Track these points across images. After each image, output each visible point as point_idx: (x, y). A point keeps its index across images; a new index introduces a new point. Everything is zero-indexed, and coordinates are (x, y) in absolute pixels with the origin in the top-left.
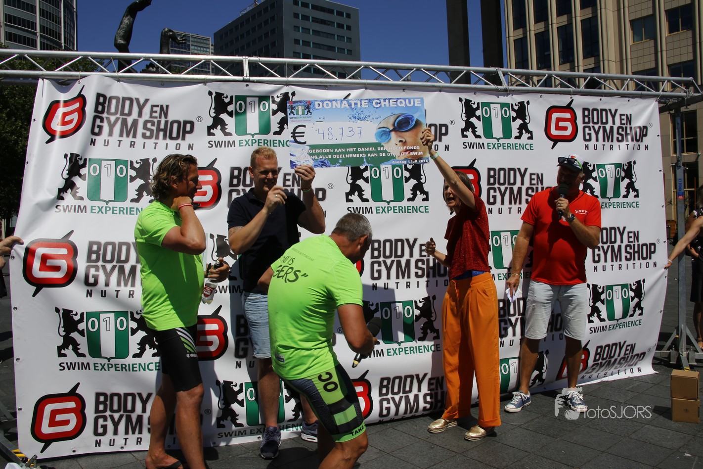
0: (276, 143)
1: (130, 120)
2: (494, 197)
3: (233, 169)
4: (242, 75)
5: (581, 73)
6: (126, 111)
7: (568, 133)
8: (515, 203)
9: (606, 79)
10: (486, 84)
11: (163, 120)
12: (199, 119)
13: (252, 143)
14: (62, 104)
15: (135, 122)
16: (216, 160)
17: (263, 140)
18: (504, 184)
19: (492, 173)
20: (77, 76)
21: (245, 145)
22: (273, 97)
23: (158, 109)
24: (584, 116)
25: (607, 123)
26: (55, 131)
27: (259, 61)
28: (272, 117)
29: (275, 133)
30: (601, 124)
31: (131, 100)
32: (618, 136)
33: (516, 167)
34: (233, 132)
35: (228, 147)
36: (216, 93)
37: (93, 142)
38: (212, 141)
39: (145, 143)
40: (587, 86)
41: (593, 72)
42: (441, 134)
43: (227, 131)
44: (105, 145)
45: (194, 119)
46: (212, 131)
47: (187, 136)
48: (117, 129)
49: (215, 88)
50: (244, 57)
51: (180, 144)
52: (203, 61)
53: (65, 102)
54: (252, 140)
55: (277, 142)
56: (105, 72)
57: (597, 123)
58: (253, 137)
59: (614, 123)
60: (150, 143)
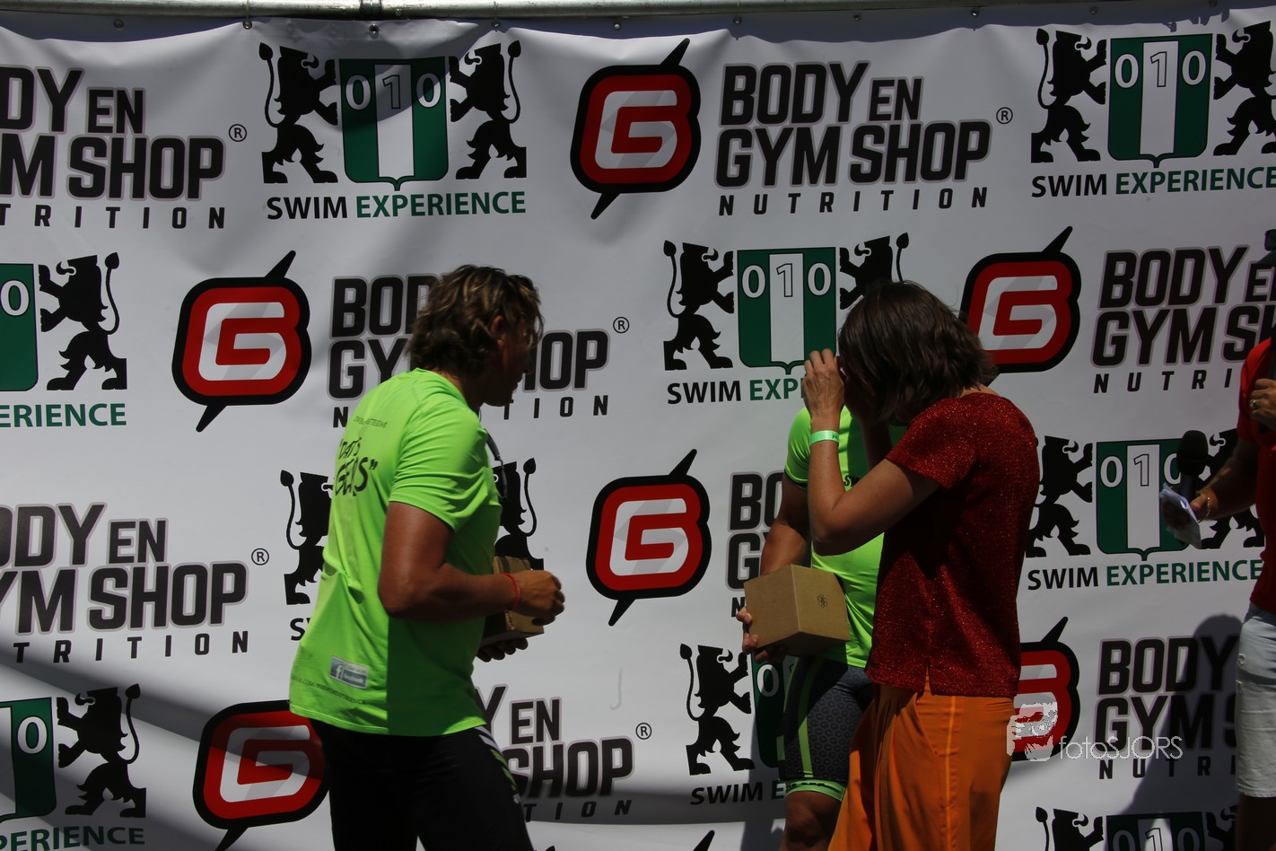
0: (466, 203)
1: (28, 140)
2: (1120, 341)
3: (341, 286)
6: (14, 113)
8: (1188, 358)
11: (130, 137)
12: (238, 132)
13: (396, 207)
15: (45, 147)
16: (292, 255)
17: (426, 197)
18: (1156, 300)
19: (1121, 268)
21: (376, 215)
22: (454, 63)
23: (111, 103)
28: (451, 126)
29: (463, 174)
31: (26, 75)
33: (1203, 246)
34: (340, 171)
35: (326, 216)
36: (283, 50)
39: (79, 210)
42: (962, 157)
43: (321, 166)
45: (221, 134)
46: (276, 168)
47: (205, 184)
49: (279, 36)
51: (184, 211)
54: (395, 198)
55: (469, 199)
58: (397, 189)
60: (96, 208)
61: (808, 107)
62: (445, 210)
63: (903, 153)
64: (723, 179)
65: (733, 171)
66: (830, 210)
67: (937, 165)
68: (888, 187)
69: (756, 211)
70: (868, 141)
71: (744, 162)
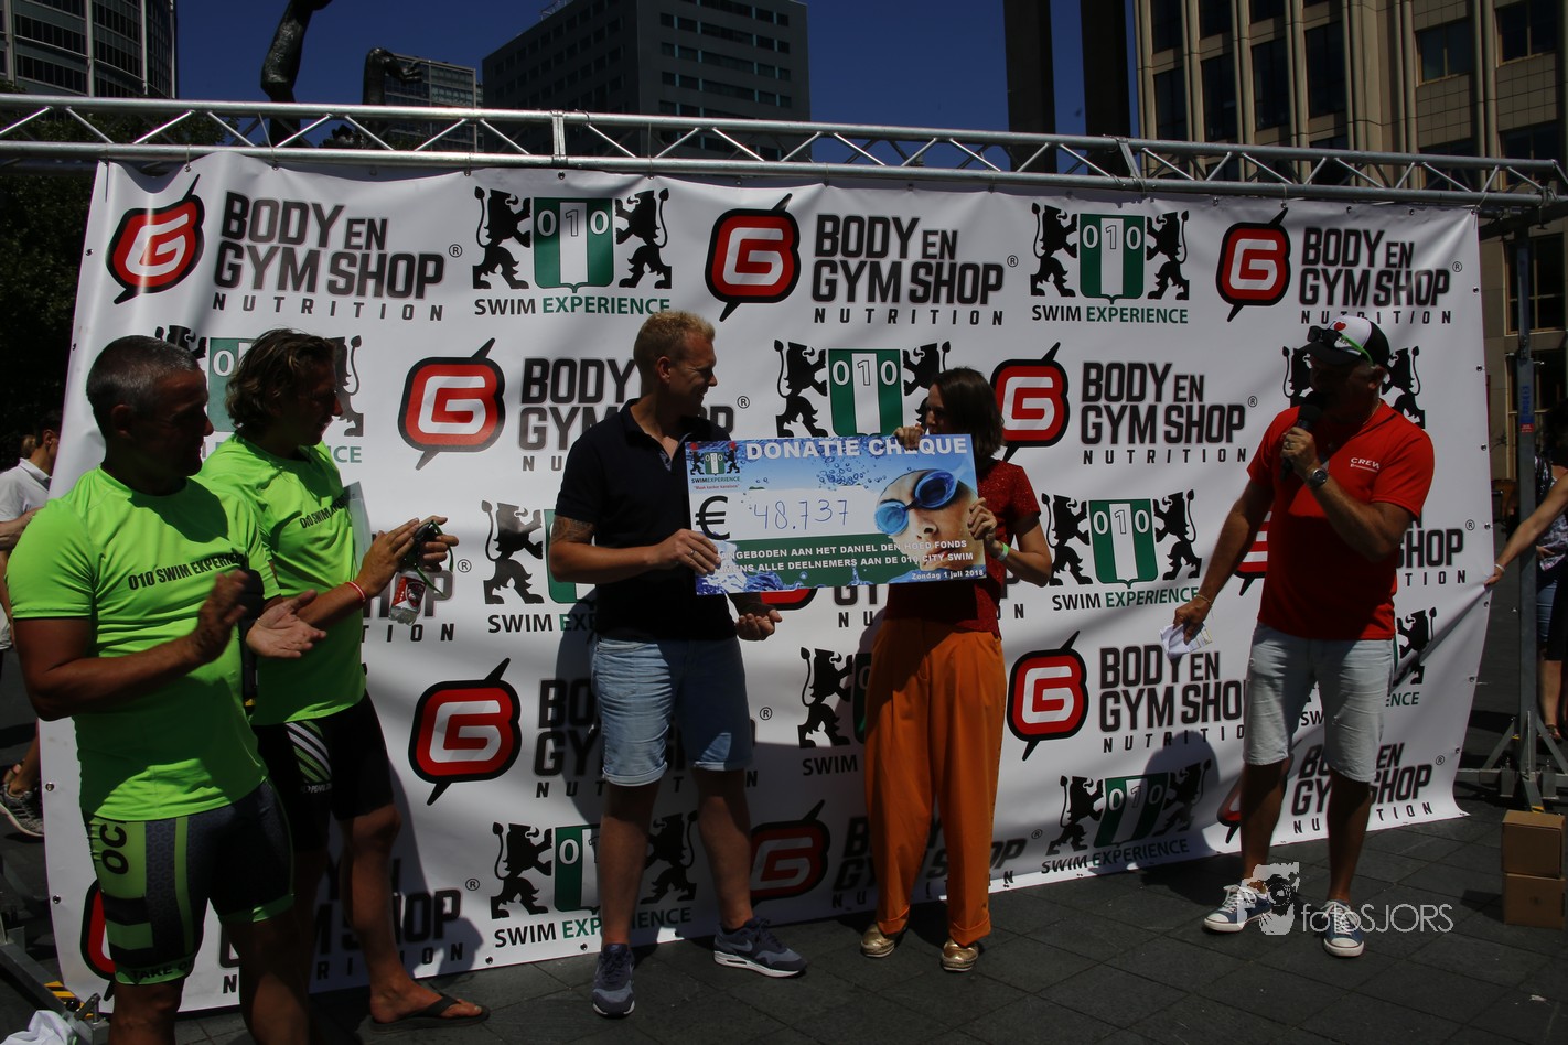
0: (626, 306)
1: (301, 253)
2: (1098, 427)
3: (530, 364)
4: (550, 151)
5: (1305, 149)
6: (293, 233)
7: (1267, 284)
8: (1142, 441)
9: (1361, 162)
10: (1092, 172)
11: (374, 253)
13: (573, 305)
14: (150, 217)
15: (313, 258)
16: (492, 341)
18: (1118, 398)
19: (1093, 374)
20: (183, 154)
21: (558, 311)
22: (619, 203)
23: (363, 229)
24: (1307, 246)
25: (1356, 262)
26: (136, 278)
27: (589, 121)
28: (616, 246)
29: (624, 283)
30: (1343, 265)
31: (303, 207)
32: (1377, 292)
33: (1146, 361)
35: (519, 313)
36: (492, 191)
37: (219, 302)
38: (483, 301)
40: (1316, 180)
41: (1331, 147)
42: (987, 288)
44: (245, 309)
46: (483, 277)
47: (429, 288)
48: (273, 272)
49: (489, 181)
50: (555, 113)
52: (463, 120)
53: (157, 212)
54: (573, 298)
56: (245, 145)
57: (1334, 263)
58: (575, 292)
59: (1371, 263)
61: (877, 247)
62: (610, 310)
63: (945, 283)
64: (817, 296)
65: (824, 290)
66: (895, 322)
67: (967, 292)
68: (935, 307)
69: (842, 321)
70: (922, 273)
71: (832, 284)
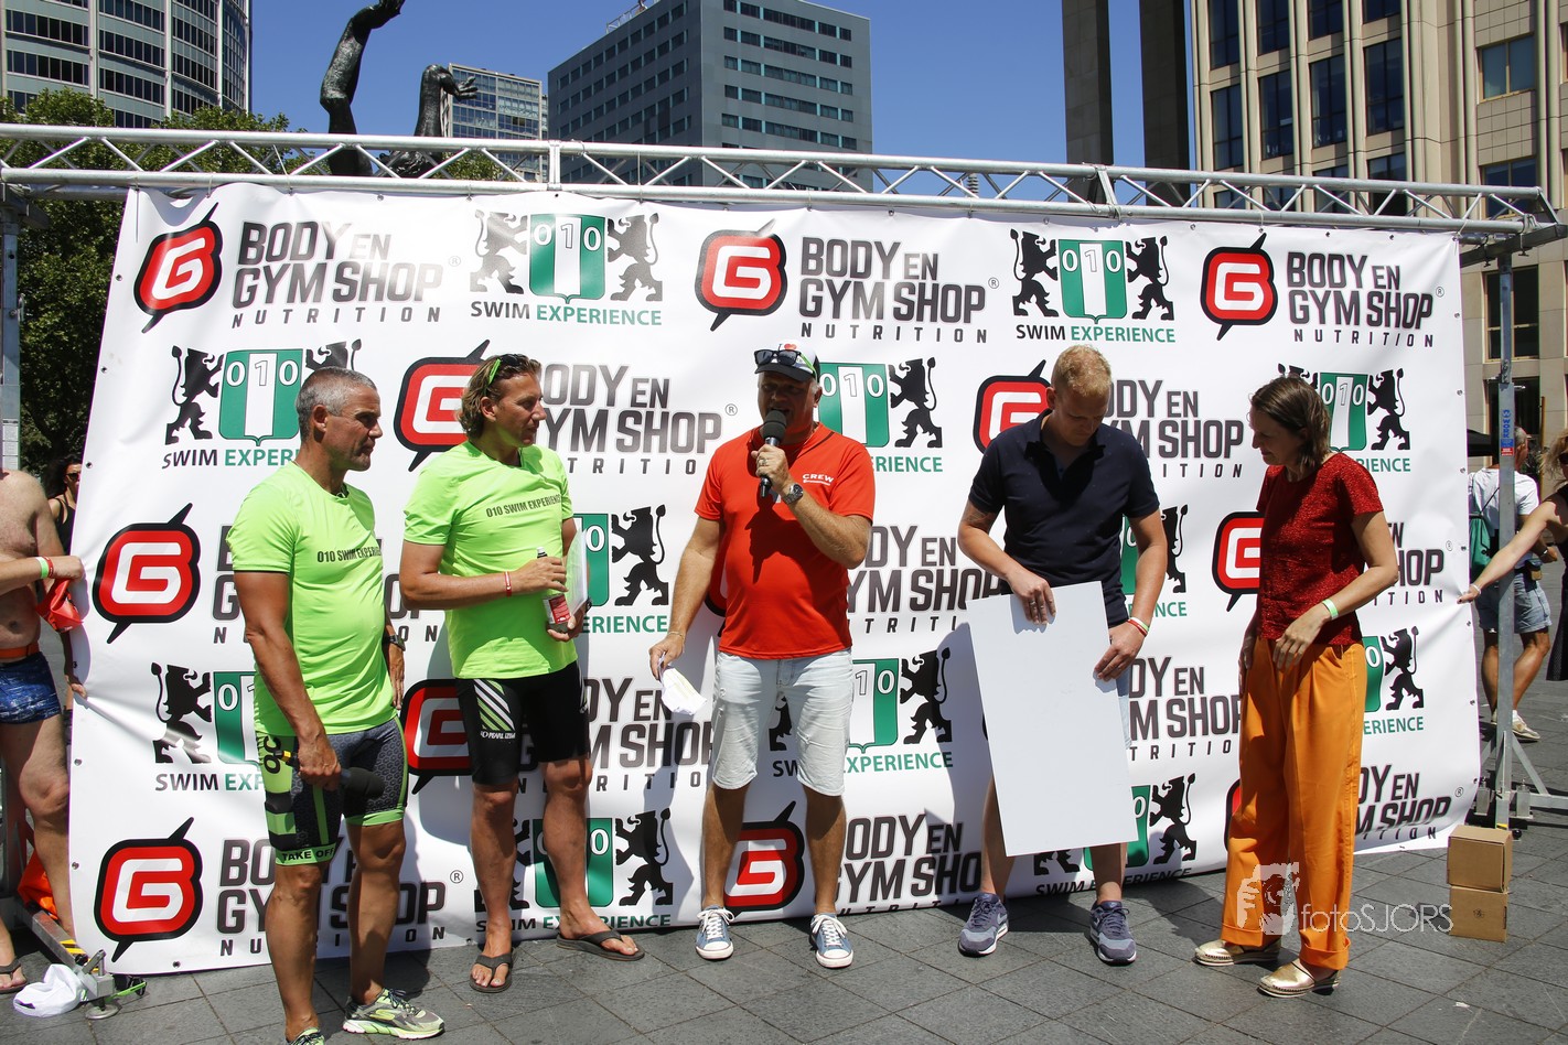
0: (617, 317)
1: (310, 267)
4: (546, 179)
6: (303, 250)
7: (1255, 304)
12: (454, 260)
13: (566, 316)
14: (170, 241)
15: (320, 270)
16: (487, 342)
17: (588, 310)
20: (207, 182)
21: (551, 319)
22: (610, 221)
24: (1291, 270)
25: (1343, 284)
27: (584, 151)
28: (608, 266)
29: (616, 296)
30: (1330, 286)
31: (313, 227)
33: (1135, 379)
34: (526, 286)
35: (514, 316)
36: (493, 213)
37: (237, 322)
38: (480, 303)
39: (337, 310)
42: (970, 308)
43: (512, 281)
44: (258, 322)
45: (443, 262)
46: (480, 282)
48: (283, 287)
50: (553, 142)
51: (410, 309)
52: (466, 150)
53: (176, 235)
54: (566, 309)
55: (620, 314)
56: (263, 173)
57: (1322, 284)
58: (567, 303)
59: (1359, 284)
60: (349, 308)
61: (861, 268)
62: (602, 321)
63: (928, 302)
64: (804, 311)
65: (811, 306)
66: (880, 338)
67: (951, 312)
68: (919, 325)
69: (827, 336)
70: (905, 292)
71: (818, 301)
